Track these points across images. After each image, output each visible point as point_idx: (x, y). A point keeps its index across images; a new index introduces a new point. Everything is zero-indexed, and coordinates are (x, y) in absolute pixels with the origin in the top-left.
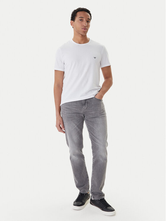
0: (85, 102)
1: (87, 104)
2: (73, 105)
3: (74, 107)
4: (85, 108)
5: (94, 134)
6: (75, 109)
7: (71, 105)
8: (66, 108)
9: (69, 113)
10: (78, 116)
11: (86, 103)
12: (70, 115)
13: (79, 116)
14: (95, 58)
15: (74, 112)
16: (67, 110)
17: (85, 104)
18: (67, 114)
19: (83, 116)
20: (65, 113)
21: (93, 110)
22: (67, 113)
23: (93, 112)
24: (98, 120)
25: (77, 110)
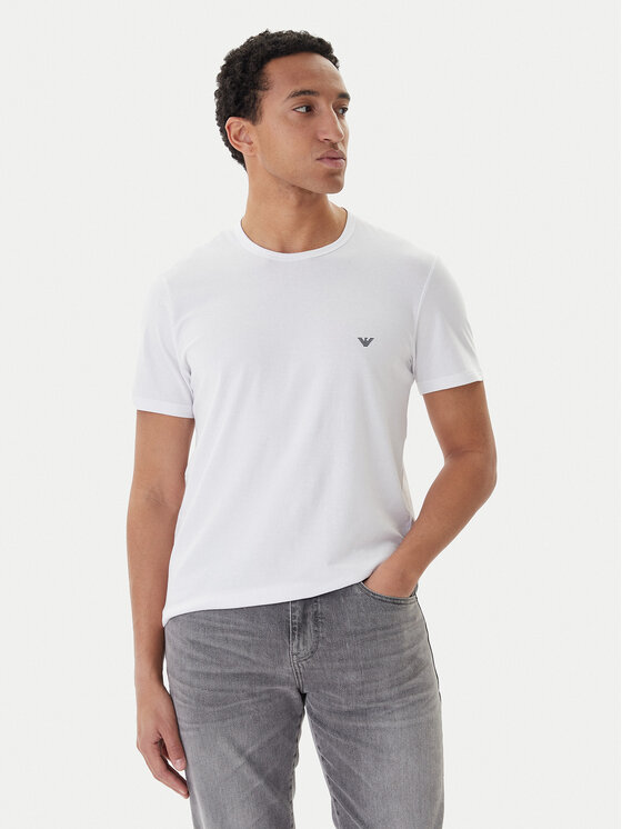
0: (304, 616)
1: (316, 623)
2: (235, 631)
3: (235, 642)
4: (304, 650)
5: (358, 810)
6: (243, 652)
7: (223, 630)
8: (193, 642)
9: (208, 675)
10: (264, 696)
11: (310, 623)
12: (212, 684)
13: (268, 691)
14: (366, 343)
15: (237, 670)
16: (195, 653)
17: (301, 628)
18: (196, 682)
19: (295, 696)
20: (183, 670)
21: (351, 663)
22: (196, 674)
23: (352, 677)
24: (382, 725)
25: (253, 656)
